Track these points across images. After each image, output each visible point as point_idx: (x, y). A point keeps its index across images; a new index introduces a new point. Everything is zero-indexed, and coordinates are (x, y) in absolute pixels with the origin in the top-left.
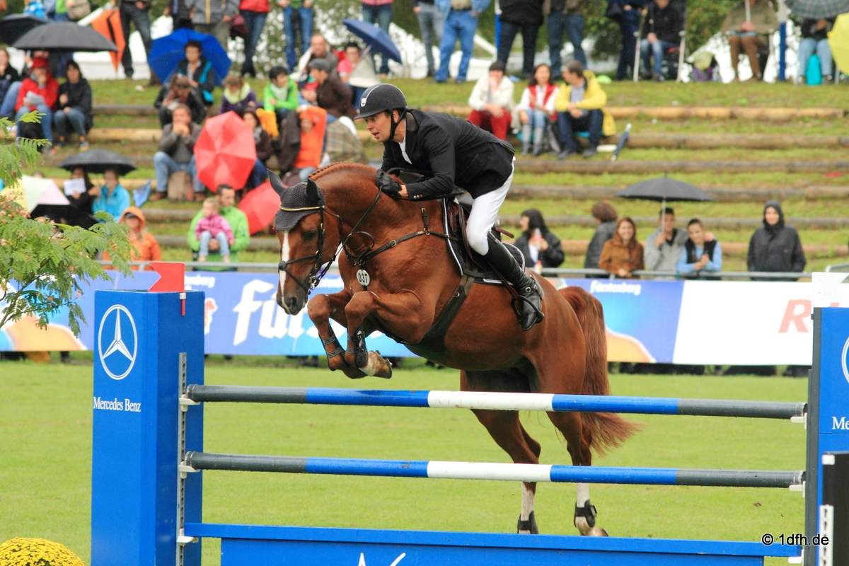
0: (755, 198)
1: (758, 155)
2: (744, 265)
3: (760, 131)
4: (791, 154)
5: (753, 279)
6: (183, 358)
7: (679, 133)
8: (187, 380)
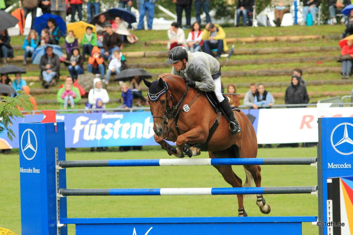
0: (287, 74)
1: (287, 56)
2: (284, 102)
3: (287, 46)
4: (301, 55)
5: (288, 107)
6: (56, 150)
7: (254, 48)
8: (59, 159)
